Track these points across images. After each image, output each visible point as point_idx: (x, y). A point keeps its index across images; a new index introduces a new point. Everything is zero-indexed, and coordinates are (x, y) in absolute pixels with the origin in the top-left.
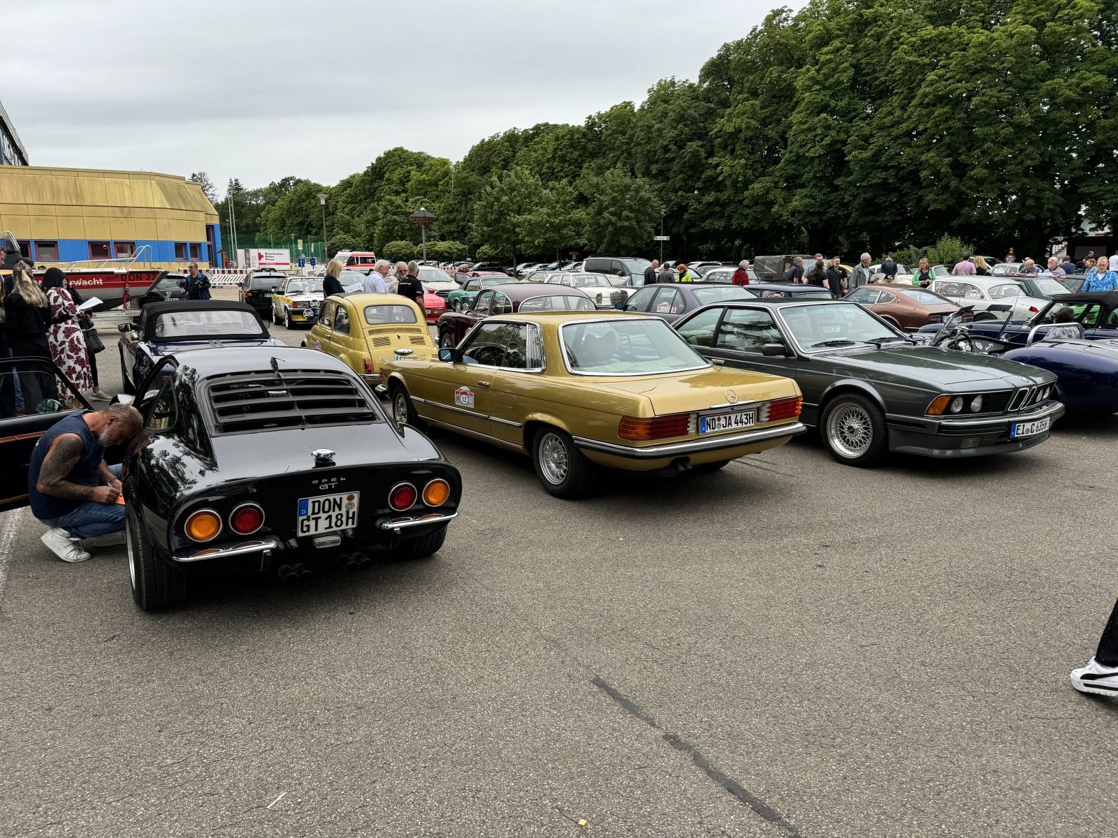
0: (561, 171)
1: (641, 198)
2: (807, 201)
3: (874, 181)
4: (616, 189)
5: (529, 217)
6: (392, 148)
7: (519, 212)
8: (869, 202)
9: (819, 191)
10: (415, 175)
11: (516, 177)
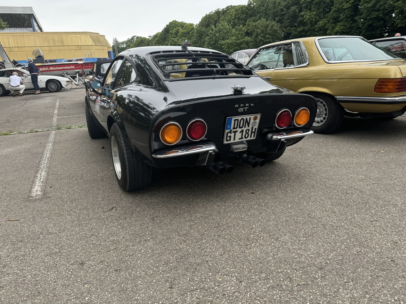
0: (238, 23)
1: (274, 29)
2: (342, 27)
3: (373, 16)
4: (263, 27)
5: (228, 41)
6: (172, 21)
7: (223, 39)
8: (370, 26)
9: (348, 23)
10: (181, 30)
11: (222, 26)
